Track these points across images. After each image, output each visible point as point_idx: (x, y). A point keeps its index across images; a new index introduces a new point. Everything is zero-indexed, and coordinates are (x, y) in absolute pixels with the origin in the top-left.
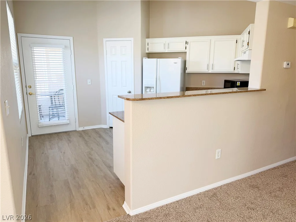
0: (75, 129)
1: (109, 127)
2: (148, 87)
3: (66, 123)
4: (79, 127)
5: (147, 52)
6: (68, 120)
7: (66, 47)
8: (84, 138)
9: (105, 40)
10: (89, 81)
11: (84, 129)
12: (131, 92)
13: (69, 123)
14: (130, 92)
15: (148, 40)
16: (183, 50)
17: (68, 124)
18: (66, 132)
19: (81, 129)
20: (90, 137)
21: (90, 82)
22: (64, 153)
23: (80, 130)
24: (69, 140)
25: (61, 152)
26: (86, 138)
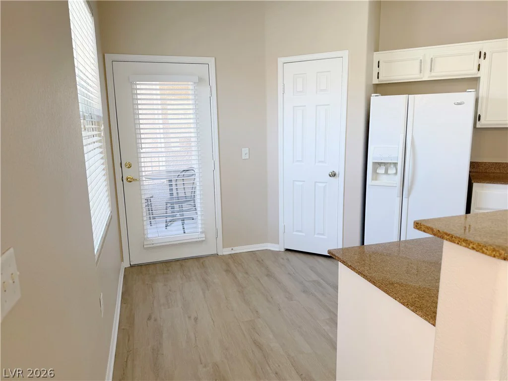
0: (214, 252)
1: (283, 250)
2: (380, 164)
3: (198, 240)
4: (223, 248)
5: (376, 81)
6: (202, 232)
7: (201, 80)
8: (236, 278)
9: (281, 60)
10: (245, 151)
11: (233, 252)
12: (337, 173)
13: (204, 239)
14: (333, 175)
15: (377, 56)
16: (472, 72)
17: (203, 241)
18: (197, 258)
19: (227, 251)
20: (247, 273)
21: (248, 155)
22: (196, 319)
23: (225, 253)
24: (205, 281)
25: (189, 317)
26: (240, 276)
